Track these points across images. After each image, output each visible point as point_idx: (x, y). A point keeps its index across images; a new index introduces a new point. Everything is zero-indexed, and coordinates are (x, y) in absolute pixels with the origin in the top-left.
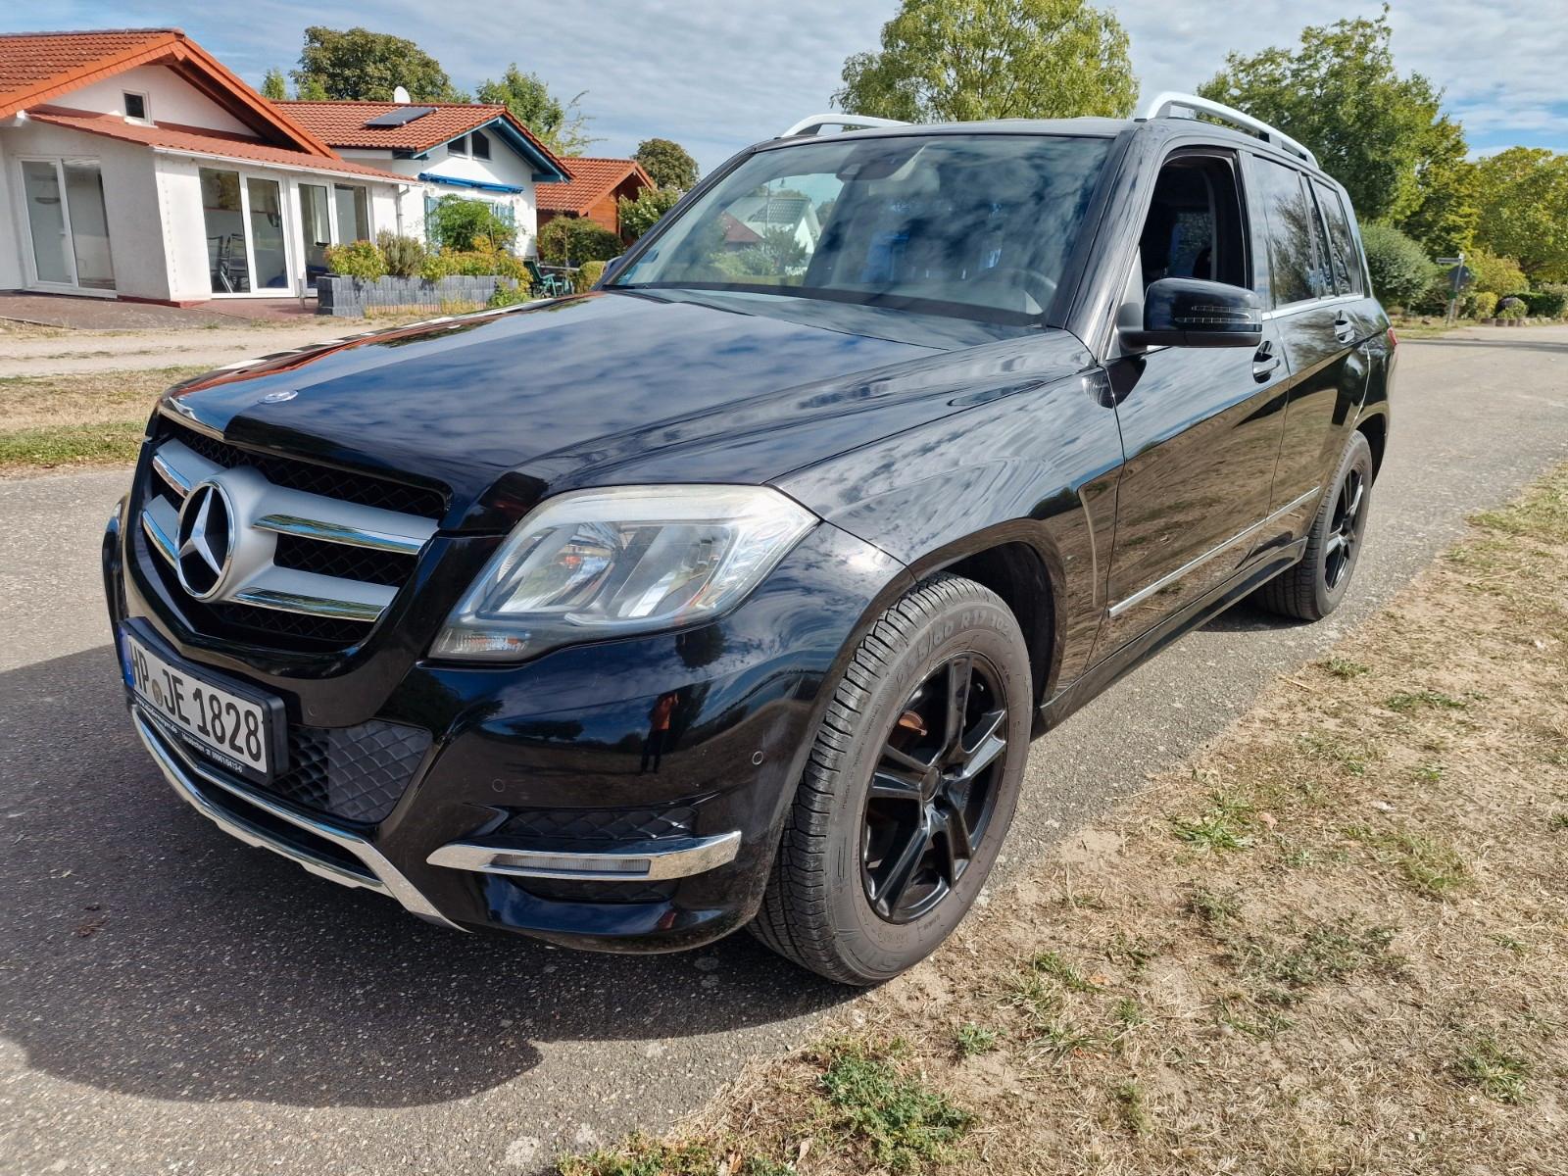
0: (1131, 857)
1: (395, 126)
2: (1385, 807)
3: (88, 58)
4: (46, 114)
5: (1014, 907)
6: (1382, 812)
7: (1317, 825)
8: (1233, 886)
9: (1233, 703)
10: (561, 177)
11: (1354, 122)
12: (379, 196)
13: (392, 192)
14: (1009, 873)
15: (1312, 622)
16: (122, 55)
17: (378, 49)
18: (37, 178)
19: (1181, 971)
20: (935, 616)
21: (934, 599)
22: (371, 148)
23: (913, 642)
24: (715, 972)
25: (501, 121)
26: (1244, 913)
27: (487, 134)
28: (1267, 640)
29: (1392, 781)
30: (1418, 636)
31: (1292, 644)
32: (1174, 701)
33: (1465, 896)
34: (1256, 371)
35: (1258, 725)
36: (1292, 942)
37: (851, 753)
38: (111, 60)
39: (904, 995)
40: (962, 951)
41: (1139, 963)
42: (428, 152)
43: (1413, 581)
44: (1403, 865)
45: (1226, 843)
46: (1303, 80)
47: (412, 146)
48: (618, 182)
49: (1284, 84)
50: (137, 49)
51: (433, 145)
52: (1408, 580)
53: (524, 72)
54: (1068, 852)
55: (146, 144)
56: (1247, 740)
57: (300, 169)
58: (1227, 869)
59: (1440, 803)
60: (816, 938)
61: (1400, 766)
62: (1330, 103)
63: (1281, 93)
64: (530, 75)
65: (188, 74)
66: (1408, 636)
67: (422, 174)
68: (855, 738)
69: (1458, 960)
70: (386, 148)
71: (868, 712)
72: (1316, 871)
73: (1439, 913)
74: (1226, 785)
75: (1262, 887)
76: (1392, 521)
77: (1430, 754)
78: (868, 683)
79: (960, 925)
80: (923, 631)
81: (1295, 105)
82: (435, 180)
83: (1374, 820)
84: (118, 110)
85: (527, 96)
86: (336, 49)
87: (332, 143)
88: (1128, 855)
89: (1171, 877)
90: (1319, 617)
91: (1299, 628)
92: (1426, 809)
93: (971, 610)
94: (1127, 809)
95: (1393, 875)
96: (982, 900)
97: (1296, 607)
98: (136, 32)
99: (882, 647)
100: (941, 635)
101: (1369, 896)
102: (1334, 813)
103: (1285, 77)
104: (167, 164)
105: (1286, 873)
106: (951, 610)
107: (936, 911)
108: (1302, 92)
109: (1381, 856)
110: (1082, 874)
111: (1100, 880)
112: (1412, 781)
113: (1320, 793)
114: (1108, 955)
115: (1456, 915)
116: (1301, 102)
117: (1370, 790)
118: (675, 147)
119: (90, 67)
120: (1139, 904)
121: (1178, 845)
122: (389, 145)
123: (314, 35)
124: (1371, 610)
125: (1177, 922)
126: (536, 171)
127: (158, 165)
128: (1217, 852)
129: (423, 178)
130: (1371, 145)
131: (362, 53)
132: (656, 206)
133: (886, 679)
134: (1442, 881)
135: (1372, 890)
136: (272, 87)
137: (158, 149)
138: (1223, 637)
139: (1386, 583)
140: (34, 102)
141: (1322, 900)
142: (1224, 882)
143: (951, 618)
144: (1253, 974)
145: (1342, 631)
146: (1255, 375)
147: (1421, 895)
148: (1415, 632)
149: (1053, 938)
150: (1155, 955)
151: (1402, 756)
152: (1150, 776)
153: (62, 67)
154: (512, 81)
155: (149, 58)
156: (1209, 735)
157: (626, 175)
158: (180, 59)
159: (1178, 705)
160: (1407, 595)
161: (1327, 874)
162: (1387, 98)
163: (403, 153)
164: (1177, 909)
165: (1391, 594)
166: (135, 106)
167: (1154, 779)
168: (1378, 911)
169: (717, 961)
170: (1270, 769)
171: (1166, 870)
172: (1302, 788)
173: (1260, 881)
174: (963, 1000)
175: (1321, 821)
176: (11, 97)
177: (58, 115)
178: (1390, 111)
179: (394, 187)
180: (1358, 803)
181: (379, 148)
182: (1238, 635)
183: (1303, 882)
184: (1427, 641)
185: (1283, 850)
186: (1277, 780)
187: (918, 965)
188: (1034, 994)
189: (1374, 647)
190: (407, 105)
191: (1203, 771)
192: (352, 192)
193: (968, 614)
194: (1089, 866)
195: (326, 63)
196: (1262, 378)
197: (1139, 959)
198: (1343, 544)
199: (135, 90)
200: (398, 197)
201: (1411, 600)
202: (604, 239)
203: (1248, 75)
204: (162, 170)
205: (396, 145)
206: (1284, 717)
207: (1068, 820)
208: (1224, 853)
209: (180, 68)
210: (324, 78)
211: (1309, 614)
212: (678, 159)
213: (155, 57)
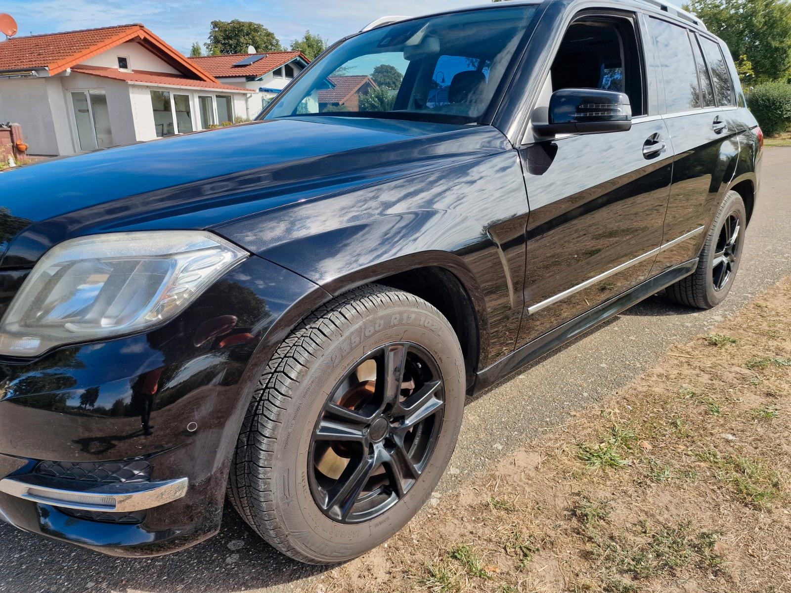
0: (544, 472)
1: (247, 65)
2: (730, 437)
3: (99, 41)
4: (81, 69)
5: (454, 507)
6: (728, 441)
7: (679, 450)
8: (609, 495)
9: (641, 364)
10: (330, 86)
11: (763, 26)
12: (237, 100)
13: (243, 98)
14: (458, 481)
15: (704, 310)
16: (114, 38)
17: (245, 30)
18: (78, 100)
19: (555, 563)
20: (367, 316)
21: (369, 304)
22: (236, 77)
23: (346, 334)
24: (238, 551)
25: (298, 59)
26: (612, 517)
27: (292, 66)
28: (673, 321)
29: (739, 419)
30: (775, 319)
31: (689, 325)
32: (601, 363)
33: (779, 506)
34: (645, 151)
35: (655, 378)
36: (641, 540)
37: (291, 410)
38: (110, 41)
39: (357, 574)
40: (407, 541)
41: (525, 555)
42: (263, 77)
43: (777, 284)
44: (736, 482)
45: (612, 464)
46: (733, 5)
47: (255, 74)
48: (359, 87)
49: (721, 8)
50: (122, 35)
51: (265, 73)
52: (774, 283)
53: (313, 34)
54: (503, 467)
55: (124, 80)
56: (645, 389)
57: (199, 88)
58: (608, 483)
59: (771, 435)
60: (273, 536)
61: (746, 407)
62: (749, 16)
63: (720, 12)
64: (316, 35)
65: (146, 45)
66: (768, 319)
67: (261, 88)
68: (294, 400)
69: (765, 558)
70: (243, 76)
71: (306, 381)
72: (672, 485)
73: (757, 519)
74: (622, 421)
75: (630, 497)
76: (770, 247)
77: (770, 399)
78: (307, 361)
79: (413, 519)
80: (356, 326)
81: (729, 19)
82: (267, 91)
83: (721, 447)
84: (115, 65)
85: (315, 46)
86: (226, 31)
87: (218, 76)
88: (542, 470)
89: (567, 488)
90: (710, 307)
91: (696, 314)
92: (760, 439)
93: (401, 313)
94: (552, 436)
95: (728, 489)
96: (434, 502)
97: (694, 301)
98: (122, 26)
99: (321, 336)
100: (372, 329)
101: (707, 505)
102: (693, 442)
103: (722, 4)
104: (135, 90)
105: (649, 486)
106: (381, 313)
107: (386, 515)
108: (733, 12)
109: (721, 475)
110: (507, 483)
111: (518, 488)
112: (753, 419)
113: (687, 427)
114: (505, 548)
115: (770, 521)
116: (731, 17)
117: (721, 425)
118: (392, 68)
119: (100, 45)
120: (538, 509)
121: (578, 464)
122: (244, 75)
123: (215, 24)
124: (746, 302)
125: (562, 523)
127: (131, 90)
128: (604, 470)
129: (261, 90)
130: (774, 39)
131: (238, 31)
132: (377, 97)
133: (322, 359)
134: (762, 495)
135: (711, 501)
136: (195, 51)
137: (130, 82)
138: (645, 320)
139: (759, 285)
140: (74, 64)
141: (672, 508)
142: (603, 493)
143: (381, 318)
144: (606, 568)
145: (725, 316)
146: (644, 154)
147: (746, 505)
148: (773, 316)
149: (472, 533)
150: (538, 550)
151: (751, 401)
152: (573, 413)
153: (87, 45)
154: (308, 39)
155: (127, 39)
156: (619, 385)
157: (363, 83)
158: (142, 38)
159: (603, 365)
160: (772, 292)
161: (679, 488)
162: (782, 12)
163: (251, 78)
164: (565, 512)
165: (761, 292)
166: (123, 62)
167: (575, 416)
168: (712, 517)
169: (243, 543)
170: (655, 410)
171: (565, 483)
172: (674, 424)
173: (630, 492)
174: (395, 580)
175: (683, 447)
176: (64, 62)
177: (86, 69)
178: (784, 19)
179: (245, 94)
180: (712, 434)
181: (239, 77)
182: (654, 319)
183: (661, 493)
184: (780, 322)
185: (652, 469)
186: (658, 417)
187: (374, 550)
188: (442, 579)
189: (744, 326)
190: (254, 55)
191: (610, 410)
192: (225, 99)
193: (398, 316)
194: (513, 479)
195: (221, 38)
196: (649, 156)
197: (526, 553)
198: (726, 262)
199: (122, 56)
200: (247, 100)
201: (774, 296)
203: (701, 4)
204: (133, 93)
205: (248, 75)
206: (674, 373)
207: (509, 444)
208: (608, 470)
209: (143, 43)
210: (220, 45)
211: (702, 304)
212: (394, 74)
213: (130, 37)
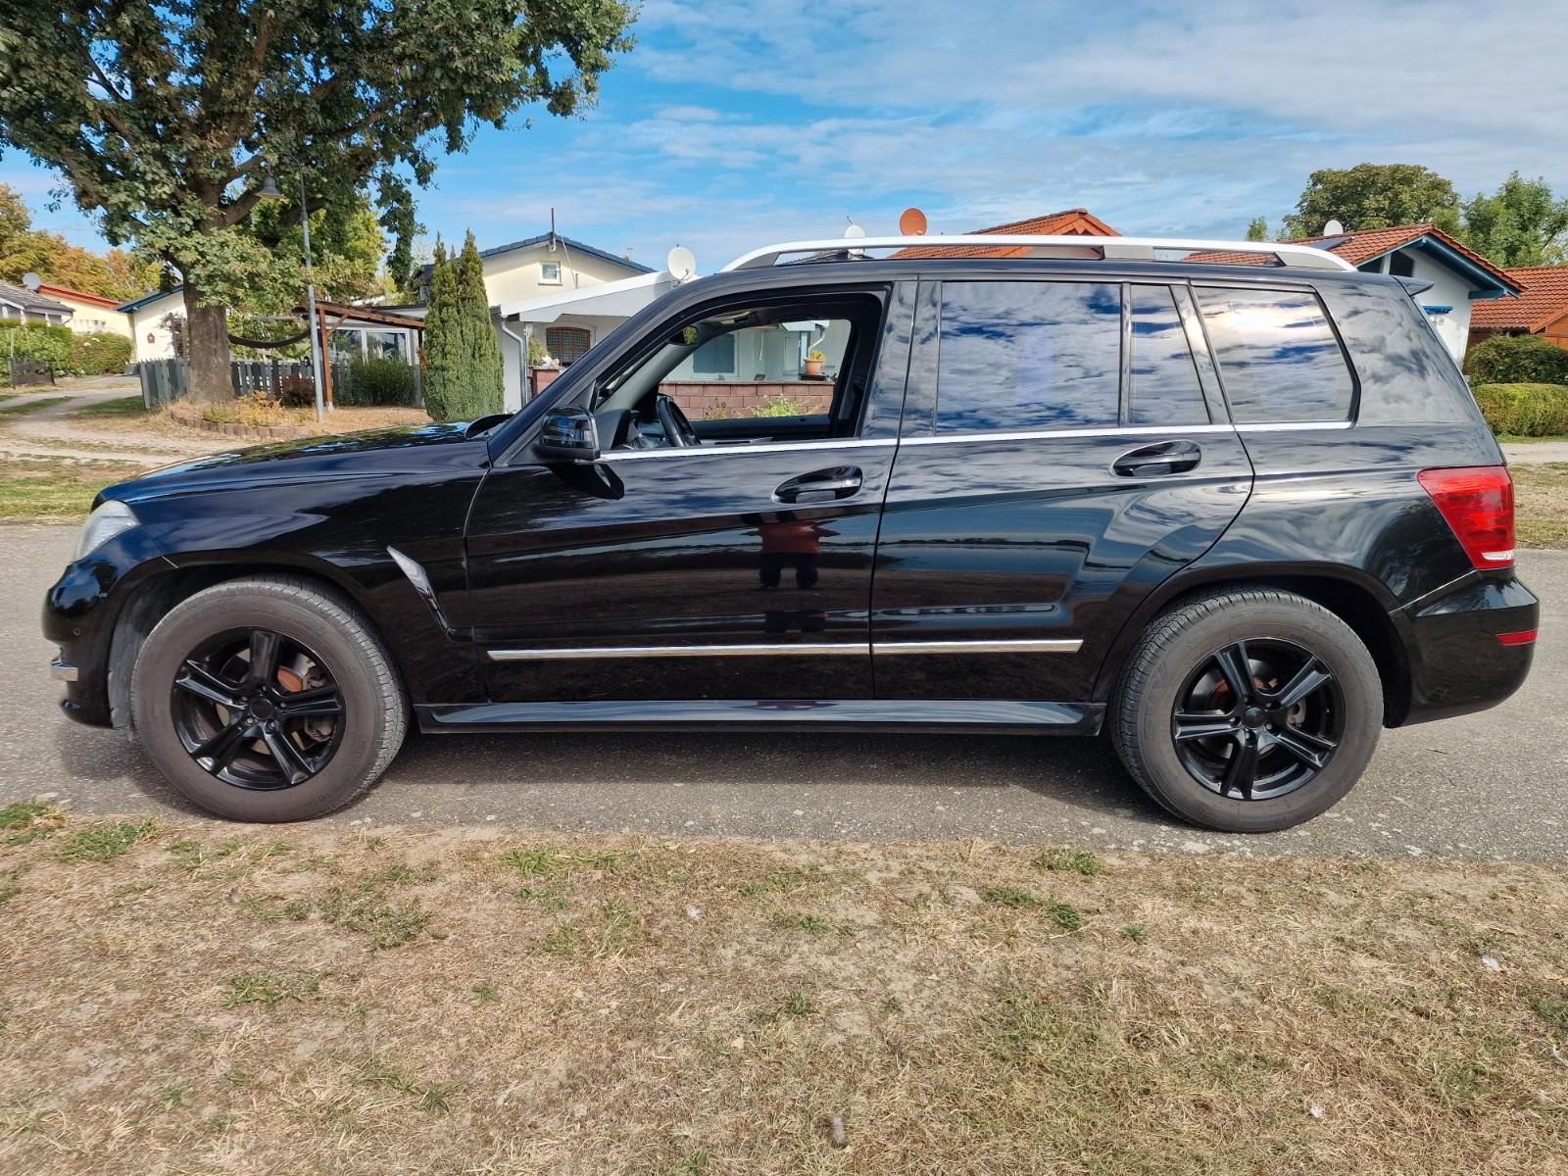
2: (693, 913)
10: (1506, 291)
25: (1425, 239)
105: (502, 894)
126: (1475, 288)
159: (799, 812)
161: (521, 908)
180: (682, 901)
202: (1550, 358)
210: (1316, 218)
